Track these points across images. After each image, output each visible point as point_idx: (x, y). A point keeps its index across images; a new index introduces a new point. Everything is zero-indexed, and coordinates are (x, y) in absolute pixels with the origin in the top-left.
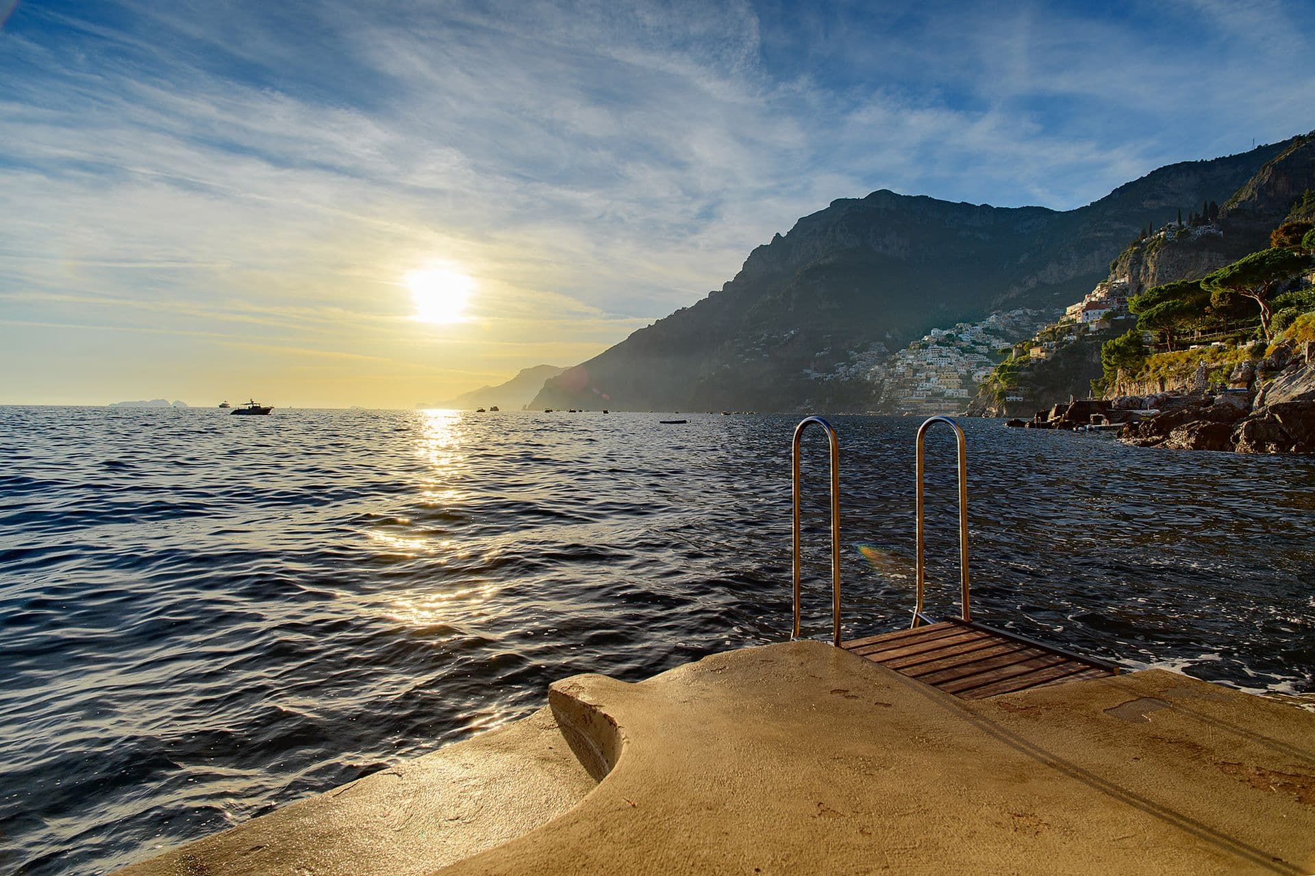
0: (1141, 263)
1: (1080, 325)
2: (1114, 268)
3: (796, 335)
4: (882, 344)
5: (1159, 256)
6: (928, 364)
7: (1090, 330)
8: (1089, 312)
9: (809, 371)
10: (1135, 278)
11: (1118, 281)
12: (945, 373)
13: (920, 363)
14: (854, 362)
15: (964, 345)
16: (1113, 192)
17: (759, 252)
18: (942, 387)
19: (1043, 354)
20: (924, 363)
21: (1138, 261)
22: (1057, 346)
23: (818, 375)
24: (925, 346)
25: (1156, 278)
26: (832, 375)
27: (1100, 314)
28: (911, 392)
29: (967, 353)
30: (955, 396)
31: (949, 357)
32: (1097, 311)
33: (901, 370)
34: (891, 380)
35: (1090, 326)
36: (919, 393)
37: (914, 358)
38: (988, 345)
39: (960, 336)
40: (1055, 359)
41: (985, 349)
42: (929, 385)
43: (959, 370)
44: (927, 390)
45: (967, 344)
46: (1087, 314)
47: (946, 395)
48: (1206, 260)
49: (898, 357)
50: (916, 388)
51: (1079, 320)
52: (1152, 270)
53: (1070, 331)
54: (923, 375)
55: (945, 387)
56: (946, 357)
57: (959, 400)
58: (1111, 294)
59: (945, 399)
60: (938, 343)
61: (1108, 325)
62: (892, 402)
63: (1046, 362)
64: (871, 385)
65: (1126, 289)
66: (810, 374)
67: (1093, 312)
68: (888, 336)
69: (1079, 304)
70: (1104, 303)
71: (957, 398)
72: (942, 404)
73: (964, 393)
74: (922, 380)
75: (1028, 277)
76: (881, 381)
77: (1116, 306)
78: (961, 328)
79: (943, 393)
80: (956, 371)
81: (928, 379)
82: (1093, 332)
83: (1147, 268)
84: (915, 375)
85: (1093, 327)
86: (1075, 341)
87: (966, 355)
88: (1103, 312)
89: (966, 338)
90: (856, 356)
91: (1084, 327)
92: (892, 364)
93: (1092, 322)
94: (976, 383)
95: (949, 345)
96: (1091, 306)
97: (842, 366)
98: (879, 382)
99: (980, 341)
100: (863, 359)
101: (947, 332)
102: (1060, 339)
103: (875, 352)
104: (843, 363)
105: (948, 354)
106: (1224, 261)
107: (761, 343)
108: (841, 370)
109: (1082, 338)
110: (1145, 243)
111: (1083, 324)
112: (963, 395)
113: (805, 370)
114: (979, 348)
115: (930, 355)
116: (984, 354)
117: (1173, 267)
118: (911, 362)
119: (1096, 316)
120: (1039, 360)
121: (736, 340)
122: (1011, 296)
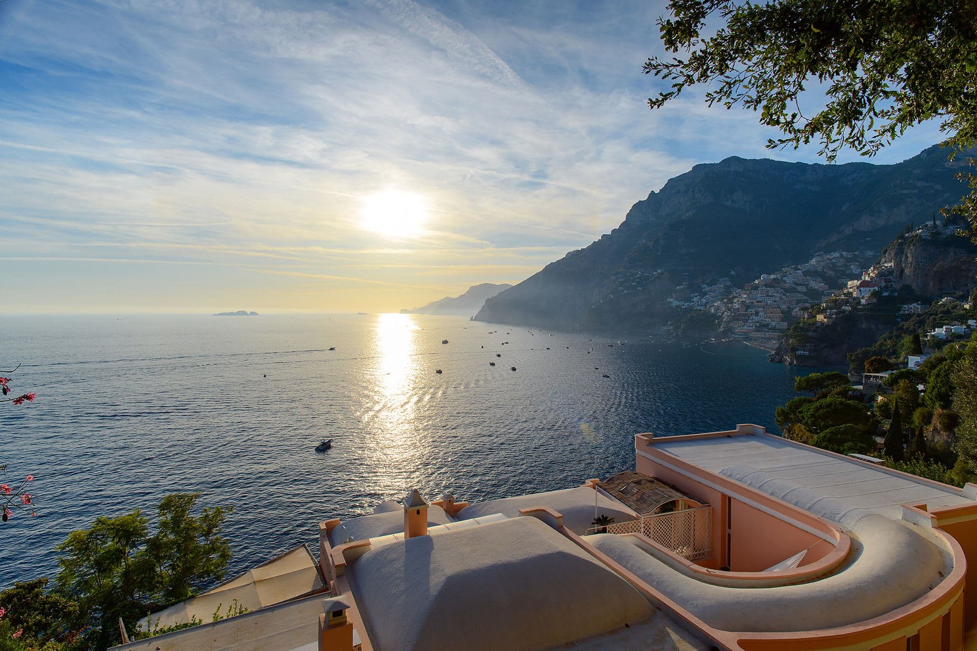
0: (903, 253)
1: (854, 299)
2: (885, 253)
3: (662, 273)
4: (727, 279)
5: (915, 250)
6: (758, 302)
7: (862, 303)
8: (861, 289)
9: (671, 300)
10: (898, 264)
11: (886, 265)
12: (770, 309)
13: (751, 301)
14: (706, 293)
15: (787, 286)
16: (922, 152)
17: (638, 206)
18: (768, 320)
19: (826, 320)
20: (754, 301)
21: (900, 252)
22: (836, 314)
23: (678, 303)
24: (756, 288)
25: (913, 266)
26: (689, 303)
27: (870, 291)
28: (743, 324)
29: (789, 292)
30: (777, 327)
31: (774, 296)
32: (867, 289)
33: (737, 306)
34: (729, 314)
35: (862, 300)
36: (750, 325)
37: (747, 298)
38: (807, 285)
39: (784, 278)
40: (835, 323)
41: (804, 289)
42: (757, 318)
43: (781, 307)
44: (756, 322)
45: (790, 285)
46: (860, 290)
47: (770, 327)
48: (952, 254)
49: (735, 295)
50: (748, 320)
51: (855, 294)
52: (910, 260)
53: (846, 302)
54: (753, 311)
55: (770, 320)
56: (772, 296)
57: (781, 330)
58: (880, 275)
59: (770, 329)
60: (766, 286)
61: (875, 300)
62: (729, 331)
63: (828, 326)
64: (714, 316)
65: (892, 271)
66: (672, 302)
67: (865, 289)
68: (733, 273)
69: (856, 281)
70: (874, 282)
71: (778, 329)
72: (767, 333)
73: (784, 325)
74: (752, 314)
75: (845, 226)
76: (722, 313)
77: (883, 284)
78: (786, 272)
79: (768, 325)
80: (779, 307)
81: (757, 314)
82: (863, 305)
83: (906, 257)
84: (746, 310)
85: (863, 301)
86: (850, 312)
87: (788, 294)
88: (872, 289)
89: (789, 280)
90: (707, 288)
91: (857, 301)
92: (731, 301)
93: (863, 298)
94: (794, 317)
95: (774, 287)
96: (864, 284)
97: (696, 296)
98: (720, 314)
99: (801, 282)
100: (713, 290)
101: (772, 277)
102: (840, 308)
103: (722, 286)
104: (697, 294)
105: (774, 294)
106: (966, 255)
107: (636, 279)
108: (695, 299)
109: (854, 309)
110: (907, 237)
111: (857, 298)
112: (783, 326)
113: (668, 299)
114: (800, 288)
115: (759, 295)
116: (803, 293)
117: (926, 258)
118: (744, 300)
119: (867, 293)
120: (822, 323)
121: (618, 276)
122: (831, 241)
